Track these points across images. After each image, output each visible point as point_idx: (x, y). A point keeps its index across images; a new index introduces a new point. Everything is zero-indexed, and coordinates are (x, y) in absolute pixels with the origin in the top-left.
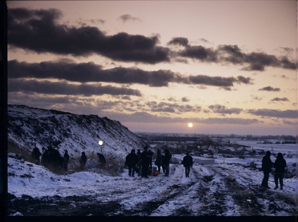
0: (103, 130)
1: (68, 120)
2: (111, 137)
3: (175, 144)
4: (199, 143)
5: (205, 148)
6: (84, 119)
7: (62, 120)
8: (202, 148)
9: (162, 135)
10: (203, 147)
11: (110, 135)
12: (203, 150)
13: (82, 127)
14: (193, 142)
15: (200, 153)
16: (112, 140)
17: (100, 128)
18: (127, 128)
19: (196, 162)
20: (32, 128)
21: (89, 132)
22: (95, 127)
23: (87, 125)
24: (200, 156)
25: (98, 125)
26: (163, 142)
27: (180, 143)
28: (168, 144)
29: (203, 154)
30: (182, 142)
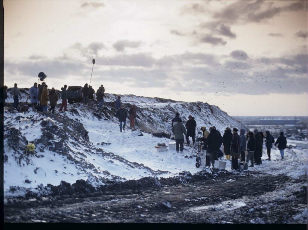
0: (212, 117)
1: (182, 108)
2: (220, 123)
3: (273, 128)
4: (299, 126)
5: (305, 131)
6: (195, 107)
7: (177, 108)
8: (303, 132)
9: (257, 118)
10: (304, 130)
11: (219, 121)
12: (304, 134)
13: (194, 114)
14: (293, 125)
15: (301, 137)
16: (222, 126)
17: (209, 114)
18: (226, 113)
19: (299, 146)
20: (158, 117)
21: (201, 119)
22: (205, 113)
23: (198, 112)
24: (301, 140)
25: (207, 112)
26: (259, 126)
27: (277, 126)
28: (265, 128)
29: (304, 138)
30: (279, 126)
